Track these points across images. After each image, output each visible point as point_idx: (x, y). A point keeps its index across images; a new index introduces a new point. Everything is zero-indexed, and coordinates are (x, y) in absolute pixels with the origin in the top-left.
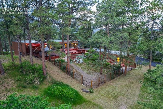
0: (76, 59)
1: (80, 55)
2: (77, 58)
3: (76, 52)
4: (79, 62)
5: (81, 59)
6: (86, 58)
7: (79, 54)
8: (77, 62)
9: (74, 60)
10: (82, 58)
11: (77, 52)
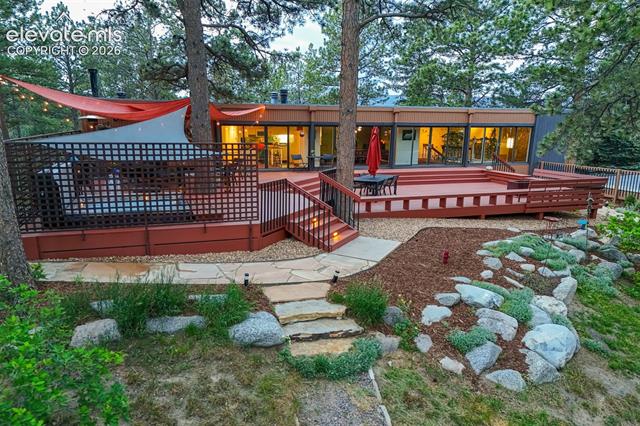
0: (469, 291)
1: (542, 225)
2: (498, 279)
3: (493, 197)
4: (511, 355)
5: (548, 288)
6: (623, 276)
7: (534, 216)
8: (480, 357)
9: (433, 314)
10: (569, 283)
11: (509, 197)
